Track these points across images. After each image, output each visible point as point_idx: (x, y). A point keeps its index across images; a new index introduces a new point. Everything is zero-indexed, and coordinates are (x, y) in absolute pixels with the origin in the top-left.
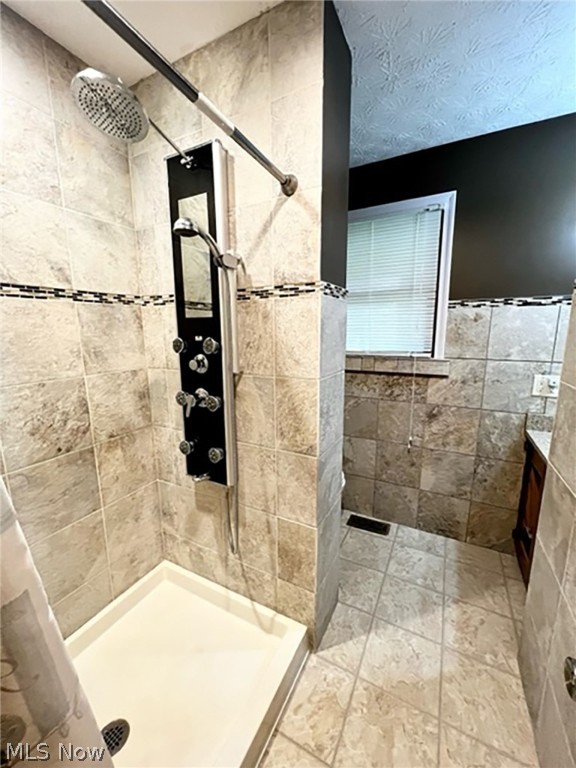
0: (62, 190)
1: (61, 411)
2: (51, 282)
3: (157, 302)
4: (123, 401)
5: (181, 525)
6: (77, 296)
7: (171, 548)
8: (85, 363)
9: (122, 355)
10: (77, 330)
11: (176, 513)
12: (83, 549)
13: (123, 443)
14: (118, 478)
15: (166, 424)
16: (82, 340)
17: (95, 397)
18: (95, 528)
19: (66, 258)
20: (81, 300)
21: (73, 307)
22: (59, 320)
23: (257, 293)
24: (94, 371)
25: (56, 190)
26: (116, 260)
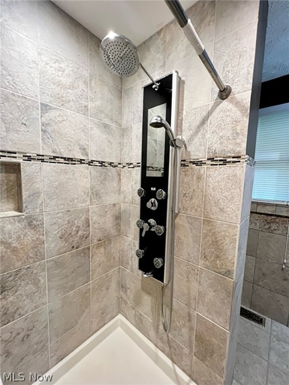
0: (89, 108)
1: (76, 225)
2: (79, 156)
3: (130, 166)
4: (107, 220)
5: (131, 296)
6: (90, 163)
7: (124, 308)
8: (91, 199)
9: (109, 195)
10: (88, 182)
11: (128, 288)
12: (79, 305)
13: (104, 244)
14: (100, 265)
15: (128, 235)
16: (91, 187)
17: (94, 218)
18: (86, 293)
19: (87, 143)
20: (92, 165)
21: (88, 168)
22: (80, 176)
23: (194, 163)
24: (95, 203)
25: (86, 108)
26: (111, 144)
